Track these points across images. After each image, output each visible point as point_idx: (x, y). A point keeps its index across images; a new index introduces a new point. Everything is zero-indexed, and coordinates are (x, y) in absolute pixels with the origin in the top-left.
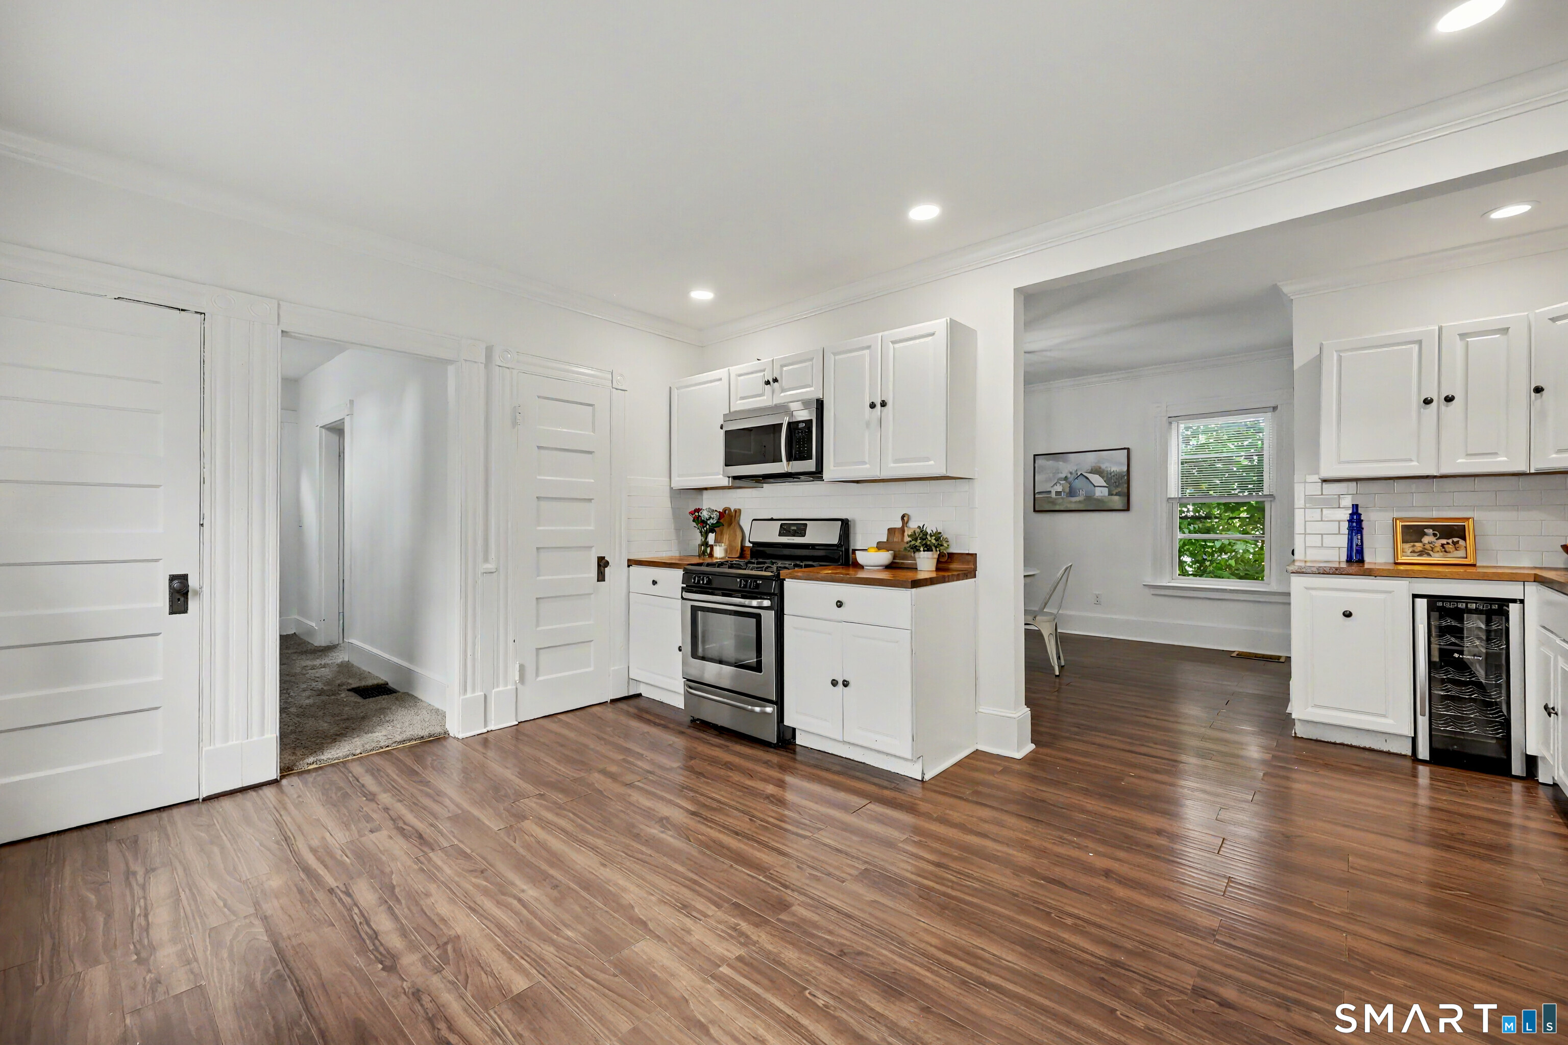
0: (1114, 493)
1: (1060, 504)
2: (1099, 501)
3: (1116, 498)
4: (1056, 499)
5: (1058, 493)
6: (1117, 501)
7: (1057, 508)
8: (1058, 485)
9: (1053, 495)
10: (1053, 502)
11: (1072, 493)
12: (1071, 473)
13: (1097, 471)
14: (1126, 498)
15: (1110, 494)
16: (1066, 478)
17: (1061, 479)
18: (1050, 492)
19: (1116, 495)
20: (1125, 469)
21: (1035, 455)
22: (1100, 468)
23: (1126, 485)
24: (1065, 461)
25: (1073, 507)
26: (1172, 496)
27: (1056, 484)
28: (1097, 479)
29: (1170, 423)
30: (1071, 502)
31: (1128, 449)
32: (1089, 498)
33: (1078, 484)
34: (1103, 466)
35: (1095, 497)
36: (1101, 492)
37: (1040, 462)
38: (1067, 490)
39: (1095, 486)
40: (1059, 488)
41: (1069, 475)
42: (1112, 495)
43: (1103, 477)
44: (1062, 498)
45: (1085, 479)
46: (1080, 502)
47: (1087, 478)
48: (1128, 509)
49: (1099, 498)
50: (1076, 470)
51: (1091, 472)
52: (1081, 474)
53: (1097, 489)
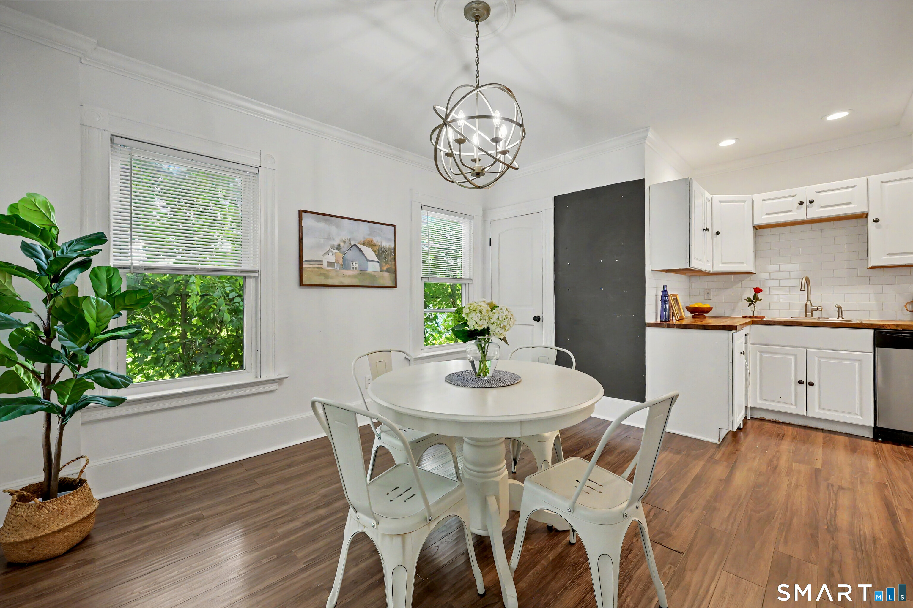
0: (385, 269)
1: (332, 278)
2: (373, 277)
3: (386, 274)
4: (328, 271)
5: (330, 264)
6: (386, 278)
7: (330, 282)
8: (330, 254)
9: (325, 265)
10: (326, 276)
11: (345, 266)
12: (344, 242)
13: (370, 244)
14: (394, 275)
15: (381, 270)
16: (339, 248)
17: (332, 247)
18: (321, 261)
19: (387, 270)
20: (393, 246)
21: (301, 211)
22: (372, 241)
23: (393, 262)
25: (346, 282)
27: (327, 253)
28: (369, 253)
30: (344, 276)
31: (395, 226)
32: (363, 273)
34: (374, 239)
35: (368, 272)
36: (373, 267)
38: (341, 261)
39: (368, 260)
40: (331, 258)
41: (342, 244)
42: (383, 271)
43: (375, 252)
44: (336, 271)
45: (358, 251)
46: (354, 276)
47: (361, 251)
48: (395, 286)
49: (372, 273)
50: (350, 239)
51: (363, 244)
52: (354, 245)
53: (370, 263)
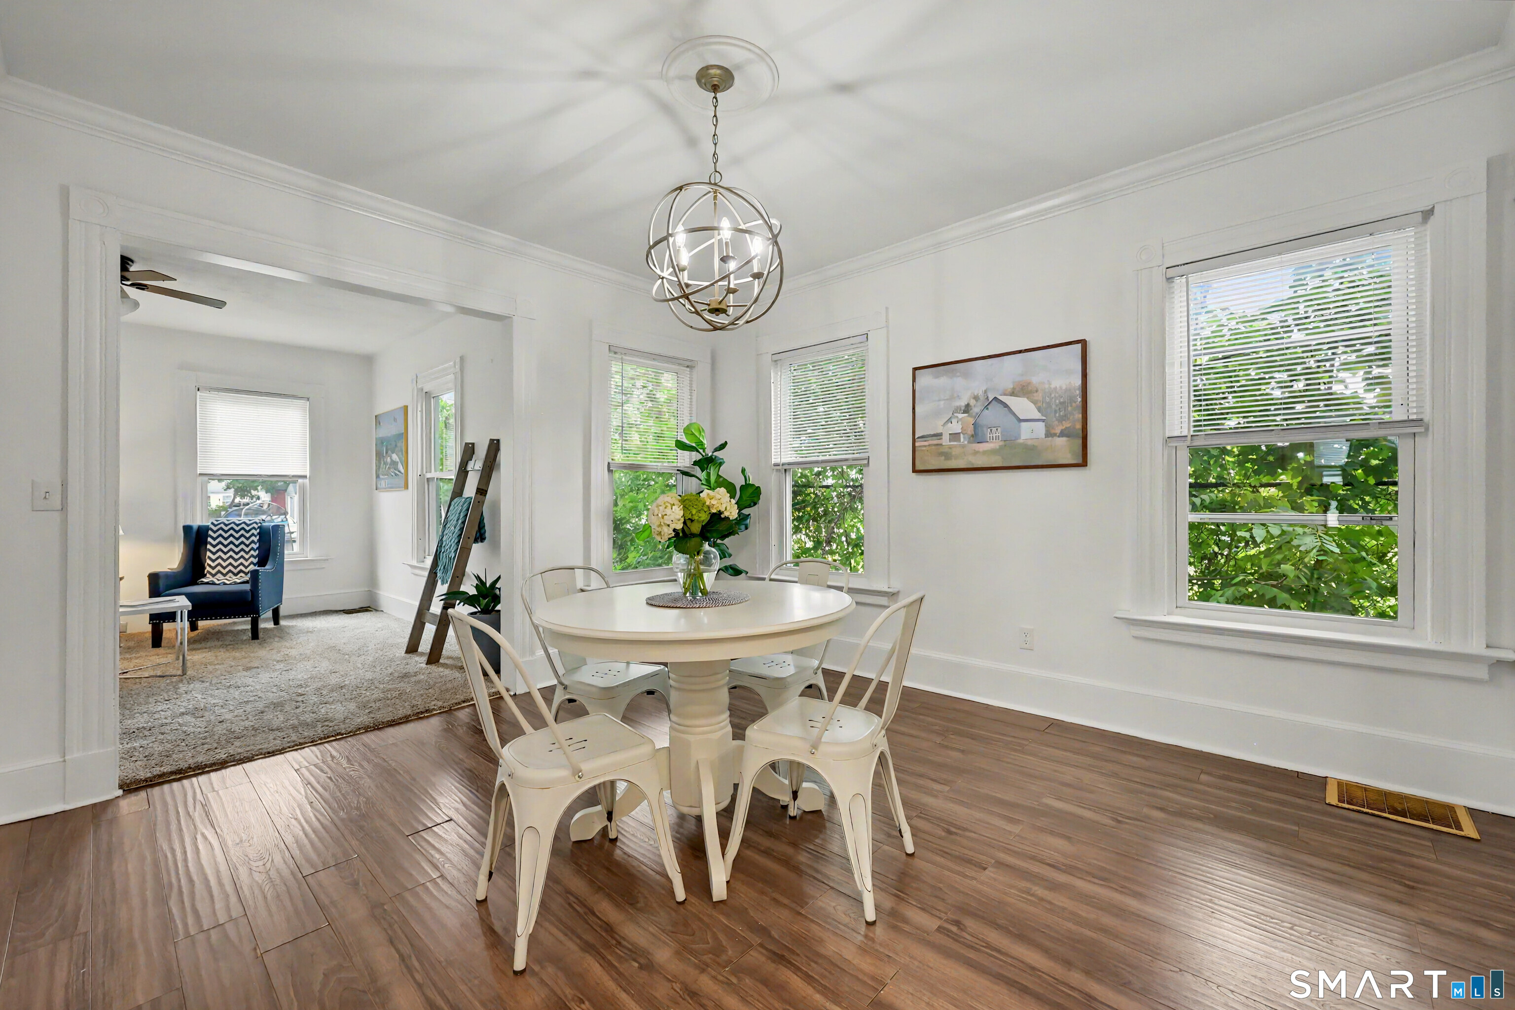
0: (1058, 431)
1: (956, 458)
2: (1029, 449)
3: (1061, 441)
4: (950, 447)
5: (955, 436)
6: (1063, 448)
7: (953, 466)
8: (954, 421)
9: (945, 440)
10: (947, 456)
11: (977, 436)
12: (976, 398)
13: (1025, 391)
14: (1079, 441)
15: (1049, 434)
16: (967, 409)
17: (957, 410)
18: (941, 434)
19: (1062, 434)
20: (1078, 382)
21: (915, 369)
22: (1030, 383)
23: (1079, 416)
24: (966, 375)
25: (981, 462)
26: (1177, 433)
27: (949, 421)
28: (1023, 407)
29: (1170, 280)
30: (976, 453)
31: (1083, 343)
32: (1009, 442)
33: (992, 416)
34: (1035, 380)
35: (1020, 441)
36: (1032, 431)
37: (924, 379)
38: (970, 430)
39: (1020, 421)
40: (956, 427)
41: (972, 402)
42: (1054, 435)
43: (1035, 403)
44: (963, 446)
45: (1002, 407)
46: (993, 452)
47: (1006, 405)
48: (1083, 463)
49: (1030, 443)
50: (986, 392)
51: (1013, 394)
52: (995, 398)
53: (1023, 424)
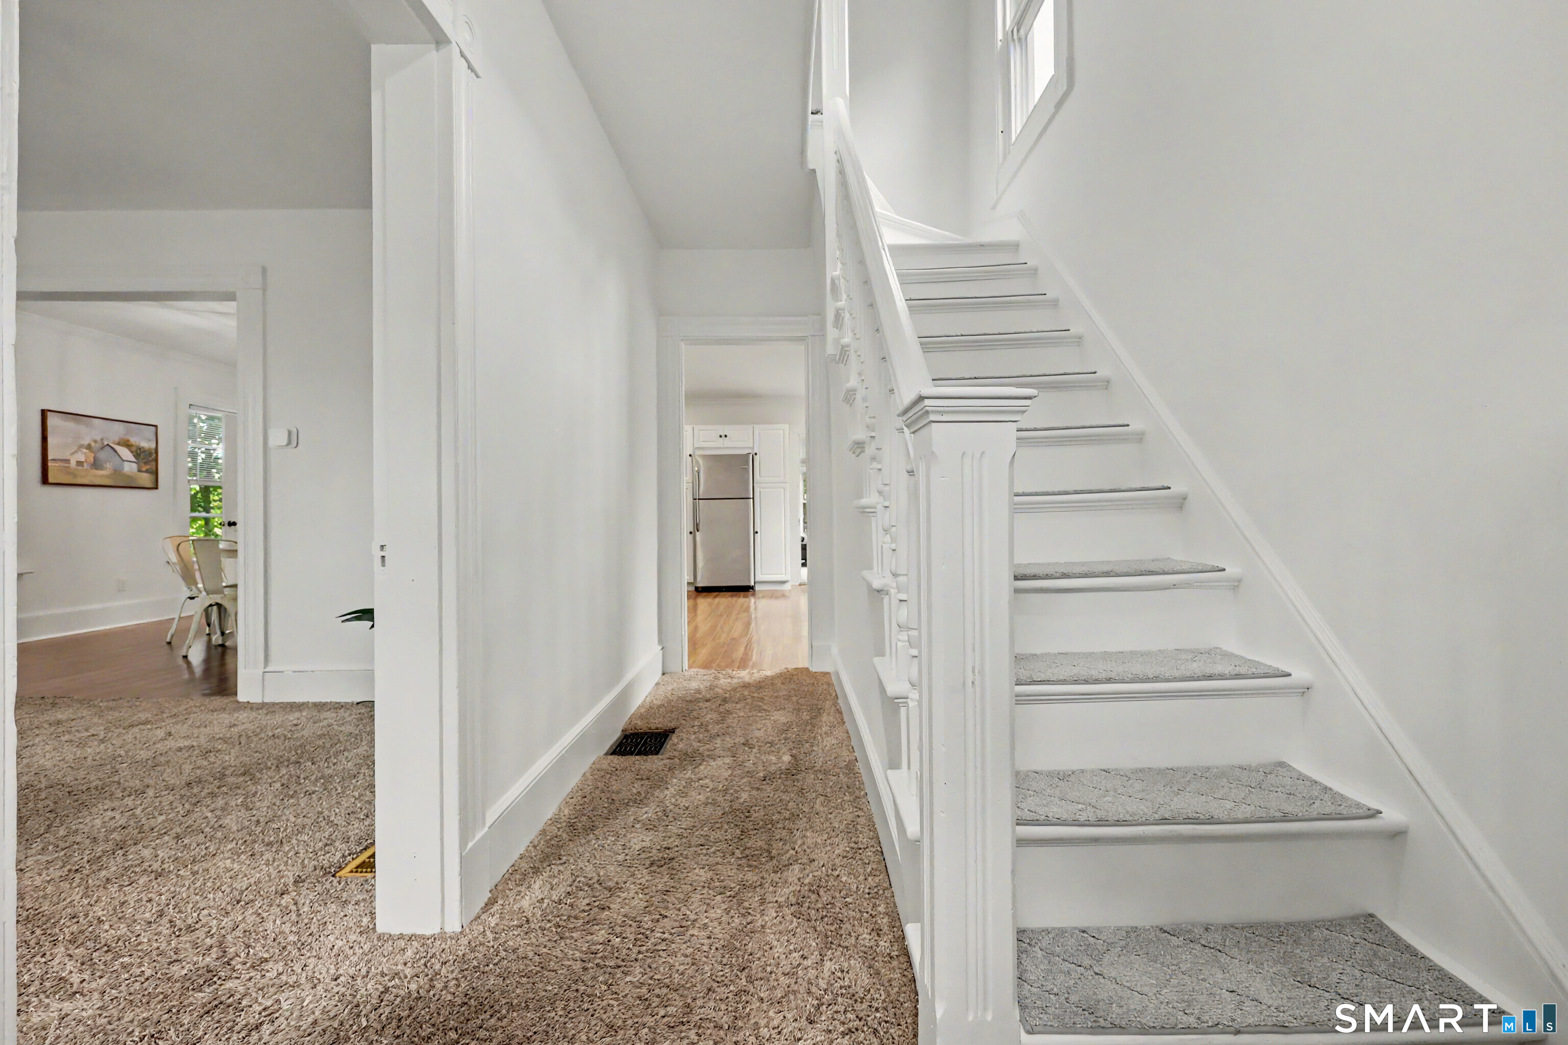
0: (144, 469)
1: (81, 477)
2: (128, 477)
3: (144, 475)
4: (76, 471)
5: (79, 463)
6: (145, 479)
7: (78, 481)
8: (79, 453)
9: (73, 464)
10: (73, 476)
11: (96, 464)
12: (95, 441)
13: (127, 444)
14: (154, 476)
15: (139, 471)
16: (89, 447)
17: (82, 447)
18: (69, 461)
19: (146, 471)
20: (154, 446)
21: (44, 411)
22: (128, 441)
23: (154, 463)
24: (88, 426)
25: (98, 482)
27: (75, 452)
28: (125, 453)
30: (96, 476)
31: (156, 426)
32: (117, 472)
33: (102, 455)
34: (133, 439)
35: (123, 472)
36: (130, 468)
37: (52, 419)
38: (91, 461)
39: (123, 461)
40: (80, 457)
41: (93, 444)
42: (142, 472)
43: (132, 452)
44: (85, 470)
45: (112, 451)
46: (107, 477)
47: (115, 451)
48: (156, 488)
49: (128, 474)
50: (102, 440)
51: (119, 444)
52: (108, 445)
53: (126, 463)
